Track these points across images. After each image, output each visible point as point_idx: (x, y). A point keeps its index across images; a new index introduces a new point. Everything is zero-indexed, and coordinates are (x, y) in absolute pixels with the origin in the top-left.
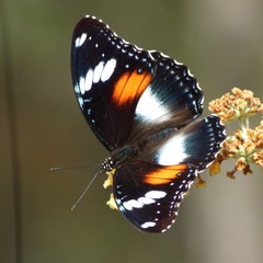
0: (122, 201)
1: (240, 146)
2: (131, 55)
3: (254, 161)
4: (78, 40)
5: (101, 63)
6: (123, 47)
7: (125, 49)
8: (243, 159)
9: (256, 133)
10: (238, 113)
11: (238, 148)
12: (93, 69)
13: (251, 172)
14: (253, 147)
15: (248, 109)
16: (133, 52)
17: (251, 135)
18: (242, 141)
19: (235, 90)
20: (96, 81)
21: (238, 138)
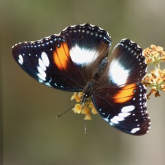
0: (109, 119)
1: (154, 80)
2: (48, 43)
3: (161, 89)
4: (19, 61)
5: (39, 60)
6: (41, 44)
7: (43, 43)
8: (155, 88)
9: (163, 73)
10: (153, 60)
11: (152, 81)
12: (39, 65)
13: (159, 96)
14: (161, 81)
15: (160, 58)
16: (47, 41)
17: (160, 73)
18: (155, 77)
19: (152, 46)
20: (45, 69)
21: (153, 75)
